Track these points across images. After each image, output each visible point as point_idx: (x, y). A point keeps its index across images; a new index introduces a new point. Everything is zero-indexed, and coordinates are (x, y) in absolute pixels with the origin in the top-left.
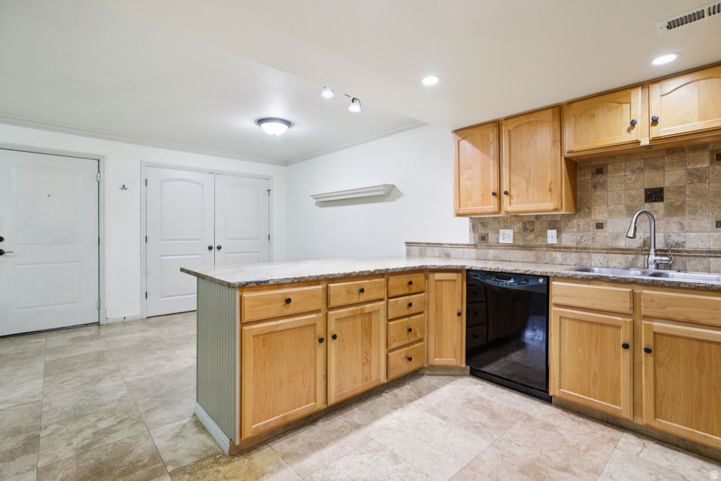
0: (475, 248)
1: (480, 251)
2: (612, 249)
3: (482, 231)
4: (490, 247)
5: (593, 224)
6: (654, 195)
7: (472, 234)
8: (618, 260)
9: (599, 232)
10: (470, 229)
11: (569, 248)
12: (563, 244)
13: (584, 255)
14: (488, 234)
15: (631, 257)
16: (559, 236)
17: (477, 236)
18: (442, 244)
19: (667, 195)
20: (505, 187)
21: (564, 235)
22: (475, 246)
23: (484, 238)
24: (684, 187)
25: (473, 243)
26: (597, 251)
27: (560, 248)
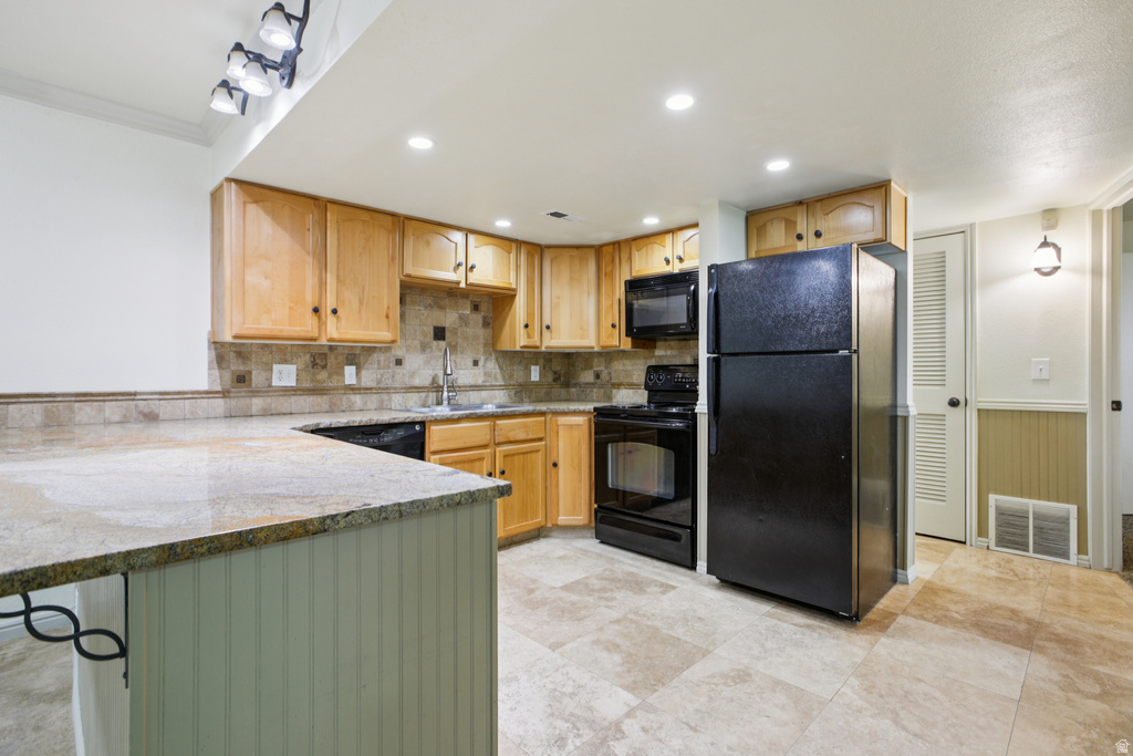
0: (224, 397)
1: (234, 402)
2: (411, 388)
3: (237, 366)
4: (256, 393)
5: (393, 360)
6: (440, 334)
7: (216, 372)
8: (414, 398)
9: (398, 369)
10: (210, 363)
11: (371, 389)
12: (363, 385)
13: (385, 397)
14: (250, 372)
15: (423, 395)
16: (358, 373)
17: (228, 375)
18: (135, 394)
19: (448, 335)
20: (330, 303)
21: (364, 373)
22: (225, 394)
23: (241, 379)
24: (456, 329)
25: (219, 388)
26: (397, 390)
27: (360, 389)
